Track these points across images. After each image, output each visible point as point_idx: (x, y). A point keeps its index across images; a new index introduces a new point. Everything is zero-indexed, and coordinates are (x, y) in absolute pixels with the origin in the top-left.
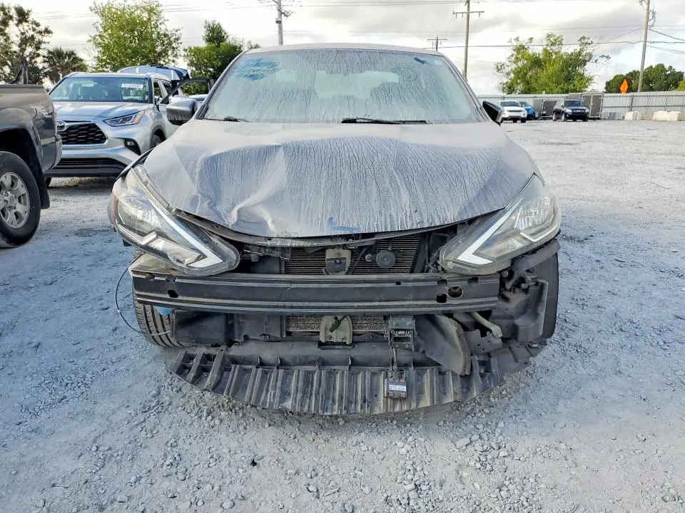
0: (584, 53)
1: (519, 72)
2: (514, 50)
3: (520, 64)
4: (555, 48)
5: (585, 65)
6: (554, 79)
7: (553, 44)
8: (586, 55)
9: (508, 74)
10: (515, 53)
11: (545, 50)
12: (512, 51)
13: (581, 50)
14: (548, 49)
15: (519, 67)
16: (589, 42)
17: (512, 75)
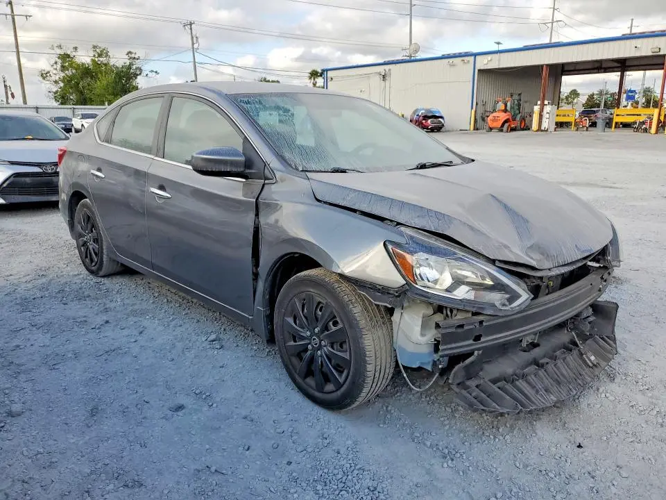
0: (134, 67)
1: (69, 81)
2: (59, 58)
3: (69, 73)
4: (103, 59)
5: (136, 78)
6: (111, 90)
7: (100, 55)
8: (137, 68)
9: (56, 82)
10: (59, 61)
11: (93, 60)
12: (57, 59)
13: (131, 64)
14: (96, 59)
15: (68, 76)
16: (136, 57)
17: (62, 85)
